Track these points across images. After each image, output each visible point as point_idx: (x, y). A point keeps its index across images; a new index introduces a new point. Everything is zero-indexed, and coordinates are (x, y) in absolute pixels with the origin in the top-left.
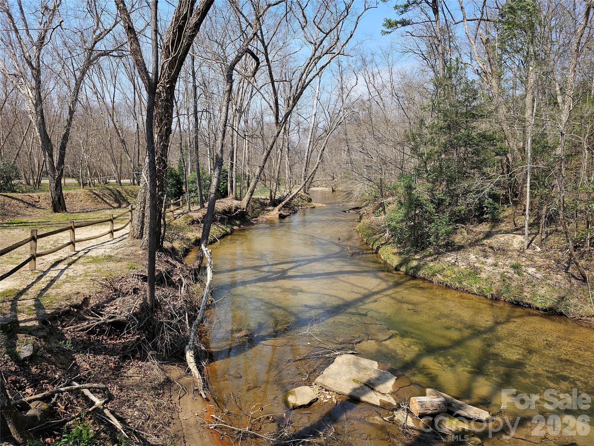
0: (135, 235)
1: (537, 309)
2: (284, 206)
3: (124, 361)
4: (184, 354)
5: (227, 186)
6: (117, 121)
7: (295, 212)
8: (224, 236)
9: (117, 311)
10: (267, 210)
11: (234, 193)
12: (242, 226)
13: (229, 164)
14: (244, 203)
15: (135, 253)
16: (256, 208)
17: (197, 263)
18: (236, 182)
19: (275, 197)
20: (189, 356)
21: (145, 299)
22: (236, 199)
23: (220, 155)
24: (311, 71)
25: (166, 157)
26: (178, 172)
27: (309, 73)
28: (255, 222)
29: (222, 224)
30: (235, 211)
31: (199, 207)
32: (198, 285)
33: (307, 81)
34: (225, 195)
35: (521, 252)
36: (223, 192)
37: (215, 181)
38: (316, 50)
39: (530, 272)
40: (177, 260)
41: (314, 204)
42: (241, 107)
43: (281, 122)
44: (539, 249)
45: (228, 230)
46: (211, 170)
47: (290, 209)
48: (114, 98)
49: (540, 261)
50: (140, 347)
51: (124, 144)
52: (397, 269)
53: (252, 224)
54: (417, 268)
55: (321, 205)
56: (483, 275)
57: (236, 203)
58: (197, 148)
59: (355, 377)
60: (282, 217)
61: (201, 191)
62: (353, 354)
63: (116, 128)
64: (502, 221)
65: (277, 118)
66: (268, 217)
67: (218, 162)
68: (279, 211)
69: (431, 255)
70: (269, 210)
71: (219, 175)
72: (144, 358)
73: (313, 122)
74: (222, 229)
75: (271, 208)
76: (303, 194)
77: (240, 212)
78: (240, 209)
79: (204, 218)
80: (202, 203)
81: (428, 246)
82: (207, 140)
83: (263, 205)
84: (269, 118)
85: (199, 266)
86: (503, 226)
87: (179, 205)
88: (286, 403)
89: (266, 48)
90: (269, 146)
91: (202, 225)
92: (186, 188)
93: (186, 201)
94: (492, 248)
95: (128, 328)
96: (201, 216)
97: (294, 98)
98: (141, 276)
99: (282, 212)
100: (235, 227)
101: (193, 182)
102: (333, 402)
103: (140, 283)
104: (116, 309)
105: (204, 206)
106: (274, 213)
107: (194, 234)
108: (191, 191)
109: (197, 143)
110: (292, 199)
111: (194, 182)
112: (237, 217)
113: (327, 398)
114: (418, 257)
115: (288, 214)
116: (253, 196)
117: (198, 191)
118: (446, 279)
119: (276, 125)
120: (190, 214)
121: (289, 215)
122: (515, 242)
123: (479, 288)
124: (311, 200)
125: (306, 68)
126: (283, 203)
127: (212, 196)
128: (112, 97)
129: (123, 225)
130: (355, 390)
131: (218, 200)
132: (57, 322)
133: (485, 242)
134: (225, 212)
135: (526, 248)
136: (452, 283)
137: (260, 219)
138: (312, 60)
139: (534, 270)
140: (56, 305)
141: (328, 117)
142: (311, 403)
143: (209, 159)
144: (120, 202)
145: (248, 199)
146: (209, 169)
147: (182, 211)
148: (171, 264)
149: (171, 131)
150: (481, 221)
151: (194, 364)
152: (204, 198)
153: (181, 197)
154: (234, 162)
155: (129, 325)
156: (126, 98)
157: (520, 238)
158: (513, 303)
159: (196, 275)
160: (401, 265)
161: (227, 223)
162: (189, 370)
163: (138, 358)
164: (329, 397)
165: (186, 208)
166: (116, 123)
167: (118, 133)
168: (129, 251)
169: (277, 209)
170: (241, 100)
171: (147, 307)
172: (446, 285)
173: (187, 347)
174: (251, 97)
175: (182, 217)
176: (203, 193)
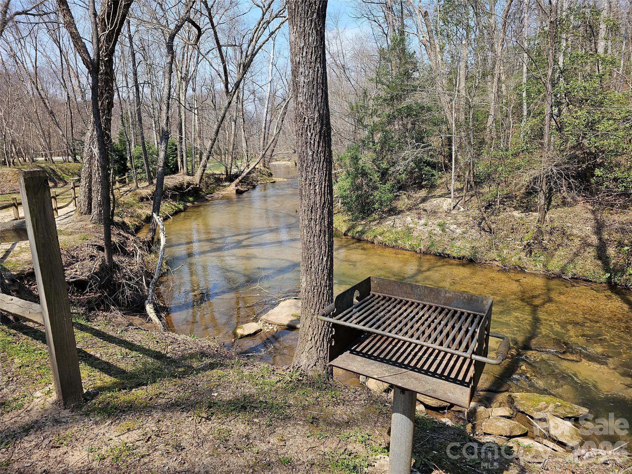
0: (82, 211)
1: (454, 258)
2: (241, 181)
3: (90, 312)
4: (144, 308)
5: (177, 161)
6: (43, 90)
7: (254, 187)
8: (177, 213)
9: (78, 273)
10: (222, 186)
11: (185, 168)
12: (196, 203)
13: (178, 137)
14: (196, 179)
15: (85, 227)
16: (211, 184)
17: (150, 236)
18: (187, 157)
19: (231, 172)
20: (149, 309)
21: (103, 261)
22: (188, 174)
23: (165, 129)
24: (260, 36)
25: (110, 131)
26: (119, 147)
27: (259, 38)
28: (210, 199)
29: (174, 200)
30: (188, 187)
31: (148, 183)
32: (153, 256)
33: (257, 47)
34: (175, 170)
35: (448, 212)
36: (173, 167)
37: (162, 155)
38: (264, 14)
39: (451, 228)
40: (129, 233)
41: (274, 179)
42: (186, 75)
43: (232, 91)
44: (462, 209)
45: (181, 207)
46: (158, 144)
47: (248, 184)
48: (36, 63)
49: (461, 219)
50: (103, 302)
51: (53, 115)
52: (345, 235)
53: (207, 200)
54: (362, 232)
55: (282, 180)
56: (415, 234)
57: (188, 178)
58: (140, 120)
59: (294, 313)
60: (239, 192)
61: (148, 166)
62: (295, 299)
63: (42, 98)
64: (438, 187)
65: (227, 87)
66: (224, 193)
67: (165, 136)
68: (236, 186)
69: (375, 220)
70: (225, 186)
71: (166, 148)
72: (107, 309)
73: (269, 90)
74: (175, 206)
75: (226, 184)
76: (263, 168)
77: (193, 188)
78: (193, 184)
79: (153, 195)
80: (150, 179)
81: (372, 212)
82: (152, 111)
83: (218, 181)
84: (220, 86)
85: (153, 238)
86: (438, 192)
87: (125, 182)
88: (235, 334)
89: (209, 10)
90: (220, 117)
91: (152, 201)
92: (131, 163)
93: (132, 178)
94: (425, 210)
95: (91, 286)
96: (150, 193)
97: (244, 65)
98: (95, 245)
99: (239, 187)
100: (188, 204)
101: (138, 158)
102: (274, 331)
103: (95, 251)
104: (76, 271)
105: (152, 183)
106: (231, 189)
107: (144, 211)
108: (137, 168)
109: (139, 114)
110: (249, 173)
111: (140, 157)
112: (189, 193)
113: (268, 329)
114: (364, 223)
115: (246, 189)
116: (206, 172)
117: (145, 167)
118: (385, 239)
119: (227, 95)
120: (137, 191)
121: (247, 191)
122: (445, 204)
123: (410, 245)
124: (272, 175)
125: (255, 33)
126: (240, 178)
127: (160, 169)
128: (34, 61)
129: (66, 204)
130: (292, 321)
131: (168, 176)
132: (24, 281)
133: (421, 205)
134: (176, 188)
135: (452, 208)
136: (390, 242)
137: (216, 195)
138: (261, 26)
139: (455, 226)
140: (20, 269)
141: (286, 83)
142: (255, 333)
143: (154, 132)
144: (55, 181)
145: (201, 174)
146: (156, 143)
147: (129, 189)
148: (123, 236)
149: (113, 105)
150: (421, 187)
151: (154, 314)
152: (152, 174)
153: (126, 174)
154: (183, 136)
155: (91, 284)
156: (50, 62)
157: (449, 200)
158: (436, 255)
159: (150, 247)
160: (348, 230)
161: (180, 200)
162: (150, 320)
163: (102, 310)
164: (271, 328)
165: (133, 185)
166: (42, 92)
167: (45, 103)
168: (79, 225)
169: (233, 184)
170: (186, 67)
171: (106, 267)
172: (385, 244)
173: (147, 301)
174: (198, 63)
175: (129, 194)
176: (151, 169)
